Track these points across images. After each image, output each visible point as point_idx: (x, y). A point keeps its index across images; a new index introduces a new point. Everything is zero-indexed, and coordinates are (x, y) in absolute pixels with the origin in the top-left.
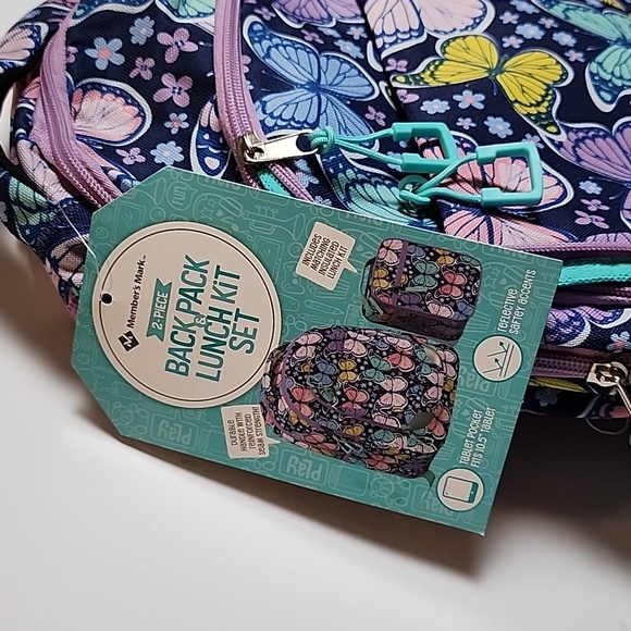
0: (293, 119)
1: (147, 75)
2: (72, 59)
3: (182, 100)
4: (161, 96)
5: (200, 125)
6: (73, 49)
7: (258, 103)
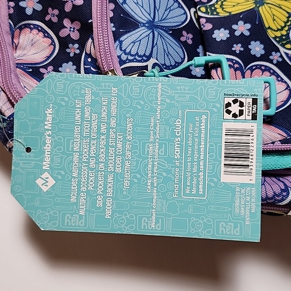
0: (137, 54)
1: (55, 20)
2: (12, 11)
3: (75, 36)
4: (64, 33)
5: (86, 52)
6: (12, 4)
7: (117, 42)
